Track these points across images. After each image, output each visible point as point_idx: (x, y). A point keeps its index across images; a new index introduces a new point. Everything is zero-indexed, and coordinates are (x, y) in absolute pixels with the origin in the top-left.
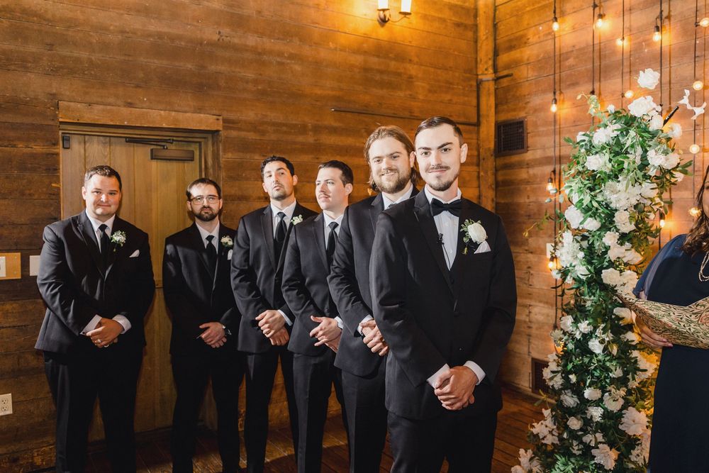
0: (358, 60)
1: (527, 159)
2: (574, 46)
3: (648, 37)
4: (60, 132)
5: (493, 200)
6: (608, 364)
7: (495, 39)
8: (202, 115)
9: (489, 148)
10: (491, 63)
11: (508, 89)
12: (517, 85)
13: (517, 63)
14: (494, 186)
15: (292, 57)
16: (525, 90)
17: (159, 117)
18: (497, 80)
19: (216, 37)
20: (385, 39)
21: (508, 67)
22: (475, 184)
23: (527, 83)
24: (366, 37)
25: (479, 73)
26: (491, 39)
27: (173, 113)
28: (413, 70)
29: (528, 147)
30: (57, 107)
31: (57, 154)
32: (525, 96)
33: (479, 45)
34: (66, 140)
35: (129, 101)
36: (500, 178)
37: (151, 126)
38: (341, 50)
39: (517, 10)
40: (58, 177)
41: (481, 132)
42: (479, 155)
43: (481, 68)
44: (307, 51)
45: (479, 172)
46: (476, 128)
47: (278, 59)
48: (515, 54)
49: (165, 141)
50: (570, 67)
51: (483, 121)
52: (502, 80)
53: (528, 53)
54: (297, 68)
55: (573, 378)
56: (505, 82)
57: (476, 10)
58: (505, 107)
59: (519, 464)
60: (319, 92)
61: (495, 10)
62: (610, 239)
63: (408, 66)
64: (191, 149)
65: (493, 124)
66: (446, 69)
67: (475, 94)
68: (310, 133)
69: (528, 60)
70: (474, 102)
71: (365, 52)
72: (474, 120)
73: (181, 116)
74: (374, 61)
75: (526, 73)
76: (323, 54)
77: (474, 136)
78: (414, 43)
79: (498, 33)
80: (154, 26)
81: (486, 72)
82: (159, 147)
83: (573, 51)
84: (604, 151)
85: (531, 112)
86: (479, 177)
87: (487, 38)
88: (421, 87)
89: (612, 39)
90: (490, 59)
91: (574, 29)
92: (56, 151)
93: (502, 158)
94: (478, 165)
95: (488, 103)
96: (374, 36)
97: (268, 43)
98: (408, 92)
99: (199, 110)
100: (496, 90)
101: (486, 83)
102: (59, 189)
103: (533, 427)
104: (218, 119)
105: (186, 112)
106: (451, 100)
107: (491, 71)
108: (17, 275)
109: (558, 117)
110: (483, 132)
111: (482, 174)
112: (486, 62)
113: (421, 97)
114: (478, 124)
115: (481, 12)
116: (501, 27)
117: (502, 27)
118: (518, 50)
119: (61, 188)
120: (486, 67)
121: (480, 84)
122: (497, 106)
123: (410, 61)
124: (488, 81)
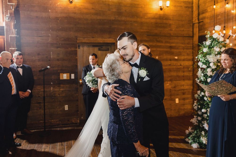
0: (153, 21)
4: (78, 45)
6: (209, 103)
7: (198, 11)
8: (110, 39)
9: (196, 44)
10: (197, 18)
11: (202, 26)
12: (204, 25)
13: (204, 18)
15: (134, 22)
16: (206, 26)
17: (100, 40)
18: (199, 23)
19: (114, 19)
20: (162, 14)
21: (202, 19)
22: (192, 55)
23: (207, 24)
24: (156, 14)
25: (193, 21)
26: (197, 10)
27: (103, 39)
28: (171, 22)
30: (77, 39)
31: (77, 50)
32: (206, 28)
33: (193, 13)
34: (79, 46)
35: (93, 36)
37: (98, 42)
38: (148, 18)
39: (205, 2)
40: (77, 56)
42: (193, 46)
43: (194, 20)
44: (139, 20)
45: (193, 51)
46: (192, 38)
47: (131, 23)
48: (204, 15)
49: (102, 46)
50: (219, 19)
51: (195, 36)
53: (207, 15)
54: (136, 25)
55: (199, 107)
56: (201, 24)
57: (192, 2)
58: (201, 31)
59: (188, 130)
60: (142, 30)
61: (199, 2)
62: (209, 70)
63: (169, 21)
64: (108, 47)
65: (198, 37)
66: (182, 21)
67: (192, 28)
68: (140, 42)
69: (208, 17)
70: (192, 30)
71: (156, 18)
72: (192, 35)
73: (105, 40)
74: (158, 21)
75: (207, 21)
76: (143, 20)
78: (171, 14)
80: (99, 18)
81: (196, 21)
82: (100, 47)
83: (220, 14)
86: (193, 53)
87: (196, 10)
88: (174, 27)
89: (230, 10)
90: (197, 17)
91: (220, 7)
92: (77, 49)
94: (193, 49)
95: (196, 30)
96: (159, 13)
97: (128, 19)
98: (169, 29)
99: (110, 38)
100: (199, 26)
102: (77, 58)
103: (191, 120)
104: (114, 40)
105: (106, 38)
106: (183, 30)
107: (197, 20)
108: (69, 78)
110: (194, 39)
111: (194, 52)
113: (174, 30)
114: (193, 37)
115: (194, 3)
116: (200, 7)
118: (205, 14)
119: (78, 58)
120: (195, 19)
121: (193, 24)
122: (199, 31)
123: (170, 19)
124: (196, 23)
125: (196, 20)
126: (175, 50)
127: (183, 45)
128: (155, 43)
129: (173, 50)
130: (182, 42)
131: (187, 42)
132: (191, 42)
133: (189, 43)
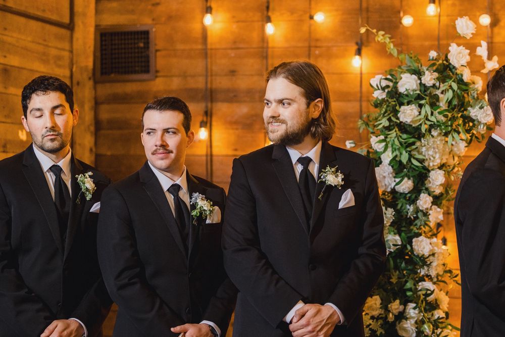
1: (155, 89)
5: (91, 150)
9: (87, 67)
14: (92, 128)
29: (157, 71)
36: (104, 115)
41: (74, 39)
42: (72, 77)
46: (69, 32)
51: (78, 21)
58: (115, 5)
65: (92, 30)
77: (67, 46)
84: (423, 102)
85: (163, 19)
93: (108, 85)
109: (209, 33)
110: (77, 39)
114: (70, 27)
122: (98, 1)
130: (40, 48)
131: (54, 52)
132: (66, 54)
133: (59, 58)
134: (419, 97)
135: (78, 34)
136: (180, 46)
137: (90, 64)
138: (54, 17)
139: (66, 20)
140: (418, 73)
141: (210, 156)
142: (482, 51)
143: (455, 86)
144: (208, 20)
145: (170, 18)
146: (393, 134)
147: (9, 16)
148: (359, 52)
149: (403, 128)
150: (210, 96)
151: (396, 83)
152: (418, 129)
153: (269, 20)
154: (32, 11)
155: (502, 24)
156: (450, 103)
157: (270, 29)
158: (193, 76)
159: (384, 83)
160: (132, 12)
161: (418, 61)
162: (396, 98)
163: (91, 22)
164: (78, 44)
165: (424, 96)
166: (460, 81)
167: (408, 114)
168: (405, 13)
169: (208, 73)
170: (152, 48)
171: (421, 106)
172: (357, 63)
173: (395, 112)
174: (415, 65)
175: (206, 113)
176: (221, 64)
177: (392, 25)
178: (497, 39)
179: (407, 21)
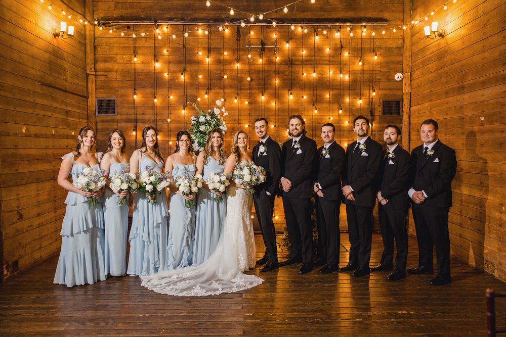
0: (47, 55)
1: (117, 118)
2: (143, 70)
3: (177, 76)
7: (95, 55)
10: (93, 66)
11: (103, 82)
12: (109, 81)
13: (109, 70)
16: (115, 84)
18: (96, 75)
20: (56, 45)
21: (103, 70)
23: (115, 81)
24: (50, 43)
25: (87, 70)
26: (93, 53)
28: (66, 65)
29: (118, 113)
32: (115, 87)
33: (87, 55)
36: (99, 127)
38: (41, 49)
39: (109, 43)
41: (88, 102)
42: (88, 114)
43: (88, 68)
45: (88, 123)
48: (109, 65)
50: (141, 80)
51: (90, 96)
52: (100, 76)
53: (116, 66)
56: (102, 78)
57: (85, 35)
58: (103, 91)
61: (95, 39)
63: (64, 62)
65: (94, 98)
66: (76, 66)
67: (85, 81)
69: (116, 70)
70: (85, 85)
75: (115, 76)
77: (86, 104)
78: (66, 50)
79: (96, 51)
85: (120, 96)
87: (91, 53)
88: (69, 75)
89: (162, 72)
91: (143, 62)
93: (101, 117)
94: (88, 119)
95: (92, 87)
96: (54, 43)
98: (64, 77)
100: (96, 81)
101: (90, 76)
106: (78, 83)
107: (93, 70)
109: (135, 101)
111: (89, 124)
112: (91, 65)
113: (69, 80)
114: (87, 98)
115: (88, 38)
117: (99, 49)
118: (111, 64)
120: (90, 67)
121: (88, 75)
122: (96, 89)
123: (65, 60)
124: (92, 75)
125: (91, 69)
126: (72, 119)
127: (78, 111)
128: (51, 103)
129: (69, 118)
130: (78, 104)
131: (82, 106)
132: (86, 106)
133: (83, 108)
134: (205, 123)
135: (89, 100)
136: (125, 105)
137: (94, 110)
138: (82, 94)
139: (86, 95)
140: (205, 116)
141: (136, 140)
142: (223, 110)
143: (216, 120)
144: (135, 97)
145: (122, 96)
146: (198, 134)
147: (67, 93)
148: (184, 109)
149: (201, 132)
150: (136, 121)
151: (198, 119)
152: (205, 132)
153: (155, 98)
154: (75, 92)
155: (228, 101)
156: (214, 125)
157: (156, 100)
158: (130, 115)
159: (195, 119)
160: (109, 93)
161: (204, 112)
162: (199, 124)
163: (94, 96)
164: (90, 103)
165: (207, 123)
166: (217, 119)
167: (202, 128)
168: (198, 97)
169: (135, 114)
170: (116, 105)
171: (206, 126)
172: (183, 111)
173: (199, 127)
174: (204, 114)
175: (135, 127)
176: (139, 111)
177: (195, 101)
178: (226, 106)
179: (199, 99)
